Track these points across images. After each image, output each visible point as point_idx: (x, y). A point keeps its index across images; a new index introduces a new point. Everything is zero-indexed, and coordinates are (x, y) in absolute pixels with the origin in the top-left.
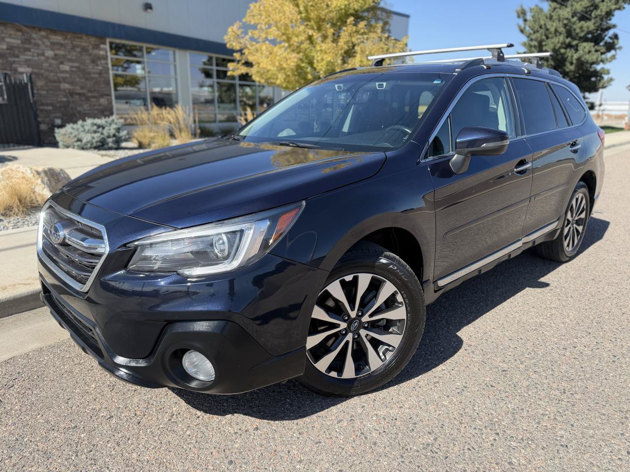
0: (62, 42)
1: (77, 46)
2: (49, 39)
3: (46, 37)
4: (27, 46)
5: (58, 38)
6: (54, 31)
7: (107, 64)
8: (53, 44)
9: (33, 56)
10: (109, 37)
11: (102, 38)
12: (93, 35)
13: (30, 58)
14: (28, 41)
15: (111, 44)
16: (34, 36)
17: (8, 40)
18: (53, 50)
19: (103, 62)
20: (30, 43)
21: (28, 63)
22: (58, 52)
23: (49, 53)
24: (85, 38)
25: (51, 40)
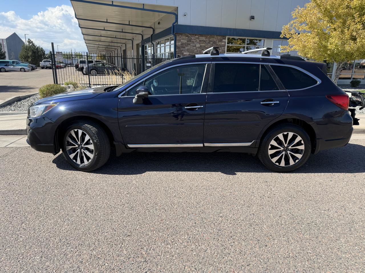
0: (205, 40)
1: (211, 41)
2: (199, 39)
3: (198, 38)
4: (189, 43)
5: (203, 38)
6: (201, 35)
7: (225, 49)
8: (200, 41)
9: (191, 47)
10: (227, 36)
11: (224, 37)
12: (219, 36)
13: (189, 48)
14: (190, 41)
15: (228, 39)
16: (193, 38)
17: (182, 41)
18: (200, 44)
19: (223, 48)
20: (191, 41)
21: (188, 50)
22: (202, 45)
23: (198, 45)
24: (215, 37)
25: (200, 39)
